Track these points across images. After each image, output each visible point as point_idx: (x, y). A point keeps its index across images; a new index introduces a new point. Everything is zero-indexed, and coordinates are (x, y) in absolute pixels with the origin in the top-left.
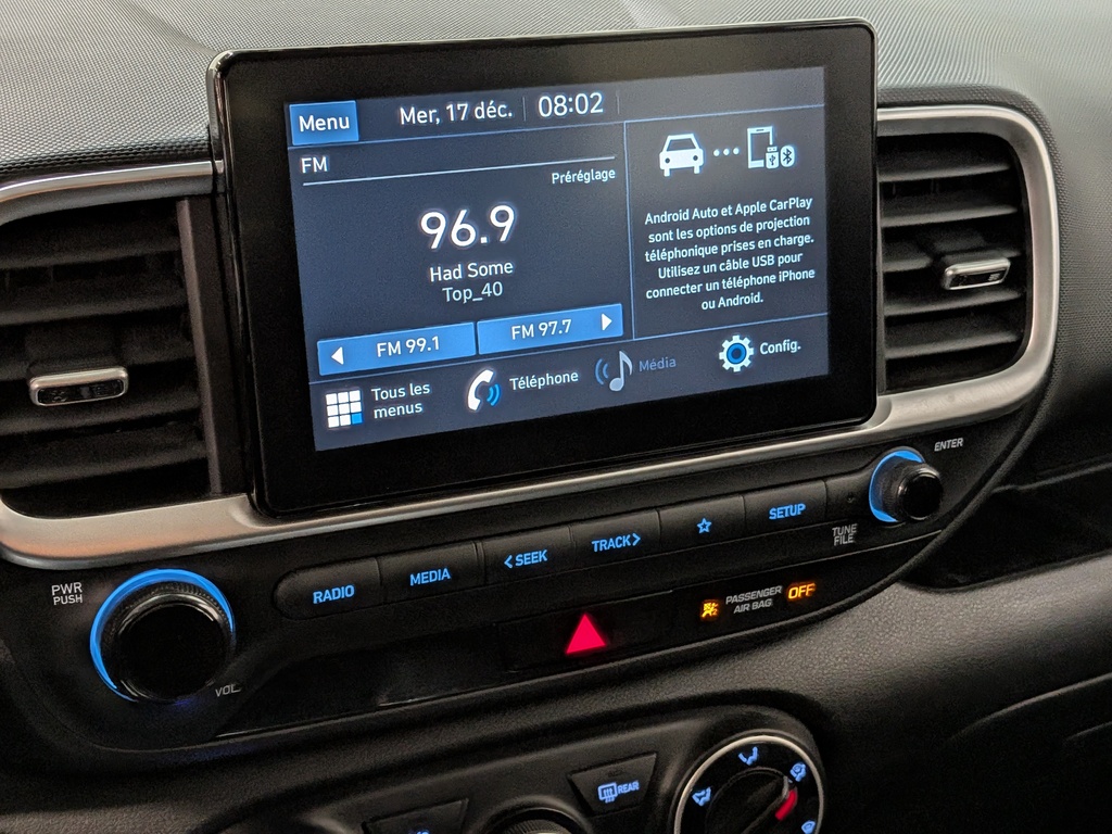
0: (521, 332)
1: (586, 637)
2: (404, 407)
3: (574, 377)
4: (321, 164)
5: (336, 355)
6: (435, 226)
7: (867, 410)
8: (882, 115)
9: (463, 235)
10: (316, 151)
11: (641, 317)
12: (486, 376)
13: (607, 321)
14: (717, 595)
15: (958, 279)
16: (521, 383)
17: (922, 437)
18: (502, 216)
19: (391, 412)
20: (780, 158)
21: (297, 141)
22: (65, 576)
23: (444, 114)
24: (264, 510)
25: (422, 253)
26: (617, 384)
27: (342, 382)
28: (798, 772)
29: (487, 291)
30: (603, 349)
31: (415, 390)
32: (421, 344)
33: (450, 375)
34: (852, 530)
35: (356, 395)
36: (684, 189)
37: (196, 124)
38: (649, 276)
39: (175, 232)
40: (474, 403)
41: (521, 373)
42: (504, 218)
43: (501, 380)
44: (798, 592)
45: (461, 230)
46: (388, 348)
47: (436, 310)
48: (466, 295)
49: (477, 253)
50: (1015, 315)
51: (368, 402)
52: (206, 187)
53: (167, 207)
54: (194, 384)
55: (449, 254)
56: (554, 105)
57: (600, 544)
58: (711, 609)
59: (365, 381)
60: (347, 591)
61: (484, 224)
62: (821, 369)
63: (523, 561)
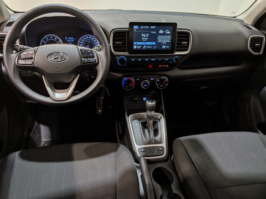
0: (148, 43)
1: (150, 66)
2: (139, 47)
3: (151, 47)
4: (135, 30)
5: (135, 43)
6: (143, 35)
7: (173, 53)
8: (177, 30)
9: (145, 36)
10: (135, 29)
11: (157, 43)
12: (145, 46)
13: (154, 43)
14: (161, 65)
15: (183, 43)
16: (147, 47)
17: (178, 55)
18: (147, 35)
19: (138, 48)
20: (169, 33)
21: (134, 28)
22: (117, 56)
23: (144, 27)
24: (129, 53)
25: (141, 37)
26: (154, 48)
27: (135, 45)
28: (166, 80)
29: (146, 40)
30: (154, 45)
31: (140, 46)
32: (141, 43)
33: (143, 46)
34: (172, 62)
35: (136, 46)
36: (161, 34)
37: (128, 26)
38: (158, 40)
39: (126, 34)
40: (144, 48)
41: (147, 46)
42: (148, 35)
43: (146, 47)
44: (167, 66)
45: (144, 36)
46: (138, 43)
47: (142, 41)
48: (144, 40)
49: (145, 37)
50: (188, 47)
51: (137, 47)
52: (128, 31)
53: (125, 32)
54: (126, 44)
55: (143, 37)
56: (152, 27)
57: (152, 60)
58: (160, 66)
59: (137, 45)
60: (134, 60)
61: (146, 35)
62: (170, 49)
63: (146, 60)
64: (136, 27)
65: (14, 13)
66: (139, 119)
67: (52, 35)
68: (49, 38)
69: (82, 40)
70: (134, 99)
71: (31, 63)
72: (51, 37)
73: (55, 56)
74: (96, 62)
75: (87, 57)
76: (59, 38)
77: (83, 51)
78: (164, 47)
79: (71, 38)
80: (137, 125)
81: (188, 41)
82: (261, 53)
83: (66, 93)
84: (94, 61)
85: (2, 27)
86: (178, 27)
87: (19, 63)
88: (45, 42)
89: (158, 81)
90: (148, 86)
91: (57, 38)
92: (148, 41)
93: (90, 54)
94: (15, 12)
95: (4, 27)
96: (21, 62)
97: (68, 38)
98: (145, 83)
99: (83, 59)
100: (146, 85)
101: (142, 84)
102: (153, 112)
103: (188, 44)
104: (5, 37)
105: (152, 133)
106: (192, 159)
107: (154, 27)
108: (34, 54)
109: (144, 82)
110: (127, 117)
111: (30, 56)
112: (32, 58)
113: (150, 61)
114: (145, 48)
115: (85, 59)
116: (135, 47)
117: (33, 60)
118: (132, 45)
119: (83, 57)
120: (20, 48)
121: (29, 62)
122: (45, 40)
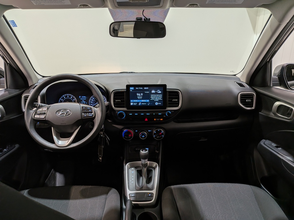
0: (143, 101)
1: (146, 120)
2: (135, 104)
3: (146, 104)
5: (132, 101)
6: (138, 94)
7: (166, 109)
8: (167, 90)
10: (131, 90)
11: (150, 101)
12: (140, 103)
13: (148, 101)
15: (173, 101)
17: (171, 111)
20: (160, 92)
22: (117, 111)
23: (139, 88)
24: (127, 109)
25: (137, 96)
26: (148, 105)
27: (132, 102)
28: (162, 132)
30: (148, 102)
32: (136, 101)
33: (138, 103)
34: (165, 116)
36: (153, 94)
37: (125, 88)
38: (151, 98)
39: (124, 93)
40: (139, 105)
42: (142, 94)
44: (161, 119)
45: (139, 95)
46: (135, 101)
47: (137, 99)
48: (139, 98)
49: (140, 96)
50: (178, 104)
51: (133, 104)
52: (126, 91)
54: (124, 102)
55: (138, 96)
56: (145, 88)
57: (147, 114)
58: (155, 119)
59: (133, 102)
60: (131, 114)
61: (141, 95)
62: (162, 105)
63: (142, 114)
64: (132, 88)
65: (42, 77)
66: (136, 168)
67: (69, 94)
68: (66, 97)
69: (93, 98)
70: (137, 149)
71: (44, 117)
72: (68, 96)
73: (62, 112)
74: (93, 116)
75: (86, 113)
76: (74, 97)
77: (84, 108)
78: (157, 104)
79: (84, 97)
80: (133, 172)
81: (178, 98)
82: (253, 108)
83: (68, 141)
84: (91, 115)
85: (30, 89)
86: (167, 88)
87: (35, 117)
88: (63, 100)
89: (155, 132)
90: (145, 137)
91: (72, 97)
92: (142, 99)
93: (89, 110)
94: (44, 77)
95: (31, 89)
96: (37, 116)
97: (81, 97)
98: (143, 135)
99: (83, 114)
100: (143, 136)
101: (141, 135)
102: (147, 160)
103: (179, 101)
104: (28, 97)
105: (145, 180)
106: (177, 204)
107: (147, 88)
108: (47, 111)
109: (142, 133)
110: (124, 164)
111: (43, 112)
112: (45, 113)
113: (145, 115)
114: (141, 104)
115: (85, 114)
116: (132, 104)
117: (45, 115)
118: (130, 102)
119: (83, 113)
120: (39, 106)
121: (42, 117)
122: (63, 98)
